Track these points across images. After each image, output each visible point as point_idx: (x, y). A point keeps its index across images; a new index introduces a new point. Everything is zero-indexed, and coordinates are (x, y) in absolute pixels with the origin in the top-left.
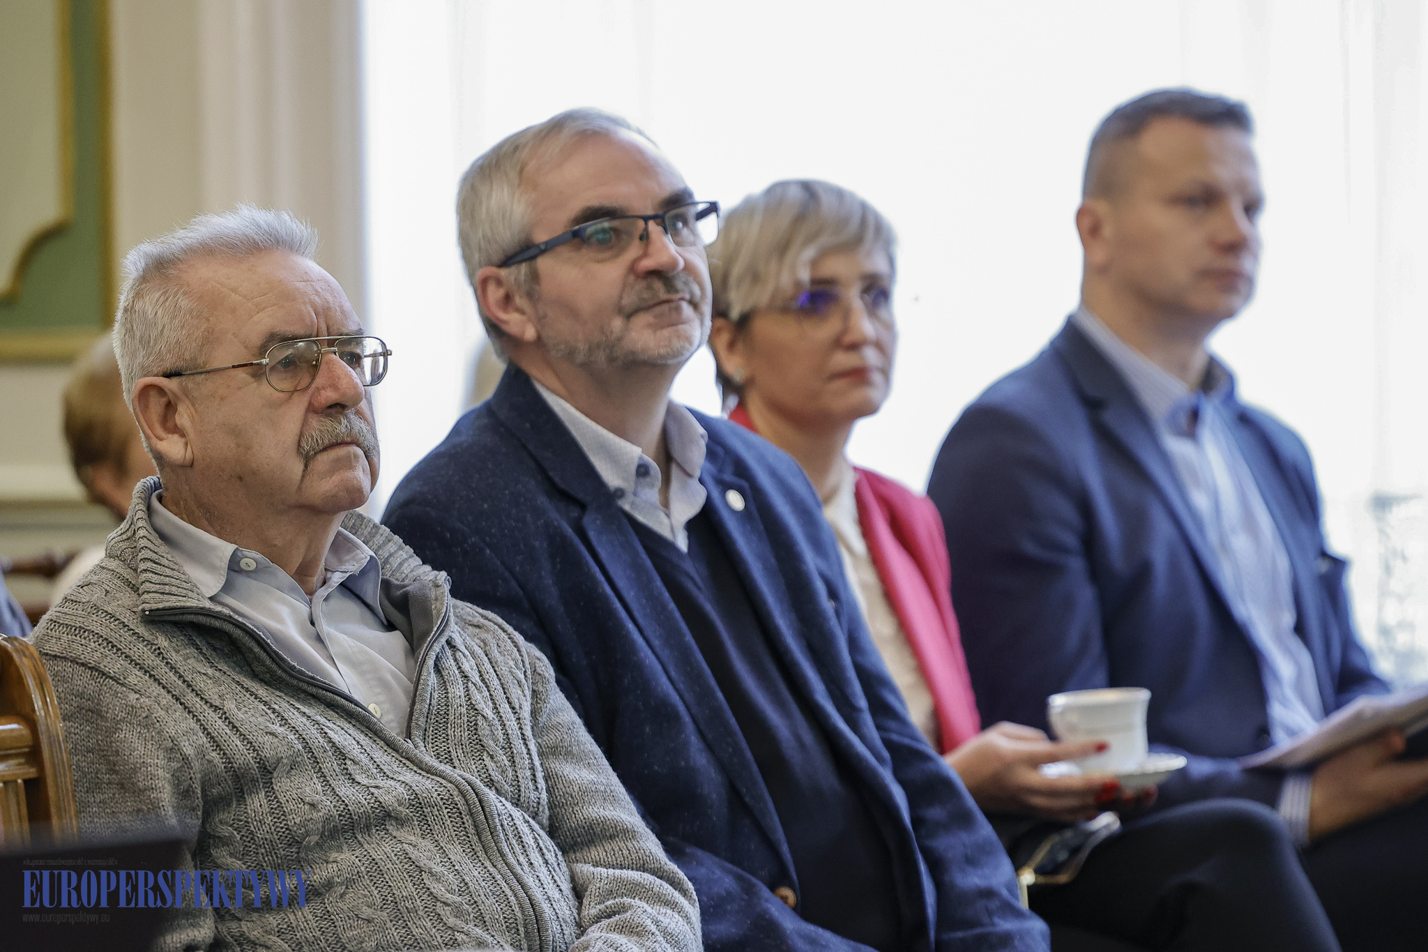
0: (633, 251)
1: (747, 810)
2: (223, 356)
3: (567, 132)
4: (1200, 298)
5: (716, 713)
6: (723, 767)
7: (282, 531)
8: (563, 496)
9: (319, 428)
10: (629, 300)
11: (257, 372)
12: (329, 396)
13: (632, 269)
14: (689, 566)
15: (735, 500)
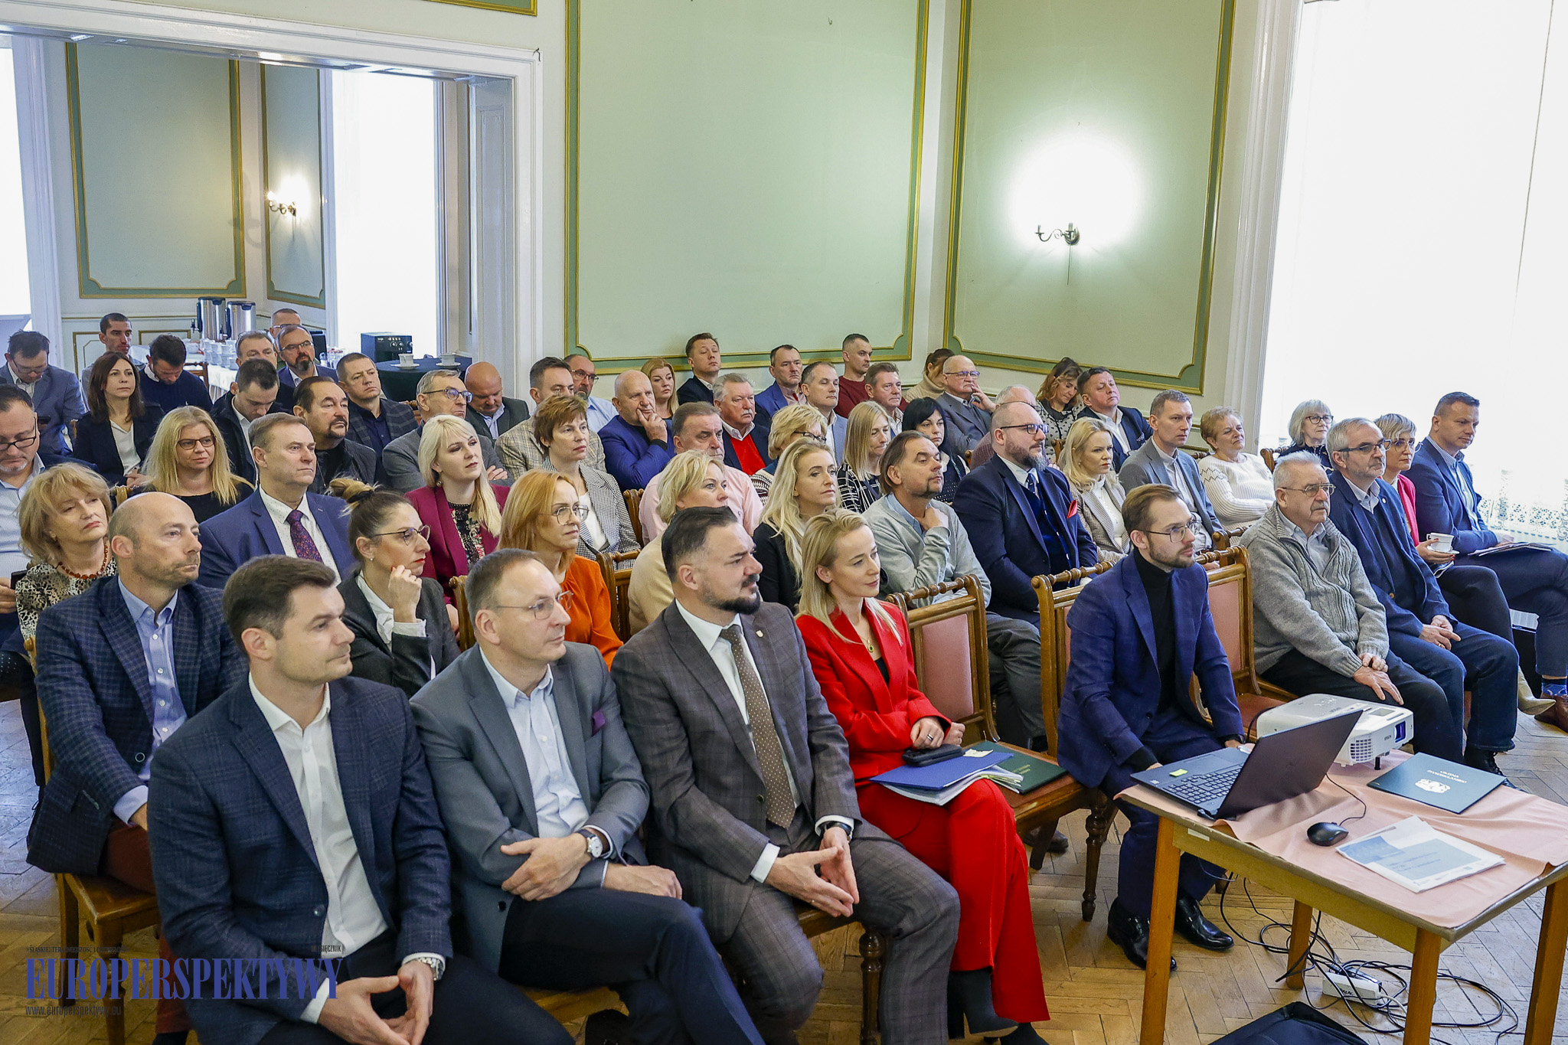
0: (1372, 452)
1: (1385, 576)
2: (1296, 487)
3: (1358, 424)
4: (1459, 443)
5: (1379, 552)
6: (1380, 564)
7: (1305, 525)
8: (1348, 502)
9: (1317, 505)
10: (1371, 464)
11: (1304, 492)
12: (1320, 498)
13: (1372, 456)
14: (1374, 518)
15: (1384, 501)
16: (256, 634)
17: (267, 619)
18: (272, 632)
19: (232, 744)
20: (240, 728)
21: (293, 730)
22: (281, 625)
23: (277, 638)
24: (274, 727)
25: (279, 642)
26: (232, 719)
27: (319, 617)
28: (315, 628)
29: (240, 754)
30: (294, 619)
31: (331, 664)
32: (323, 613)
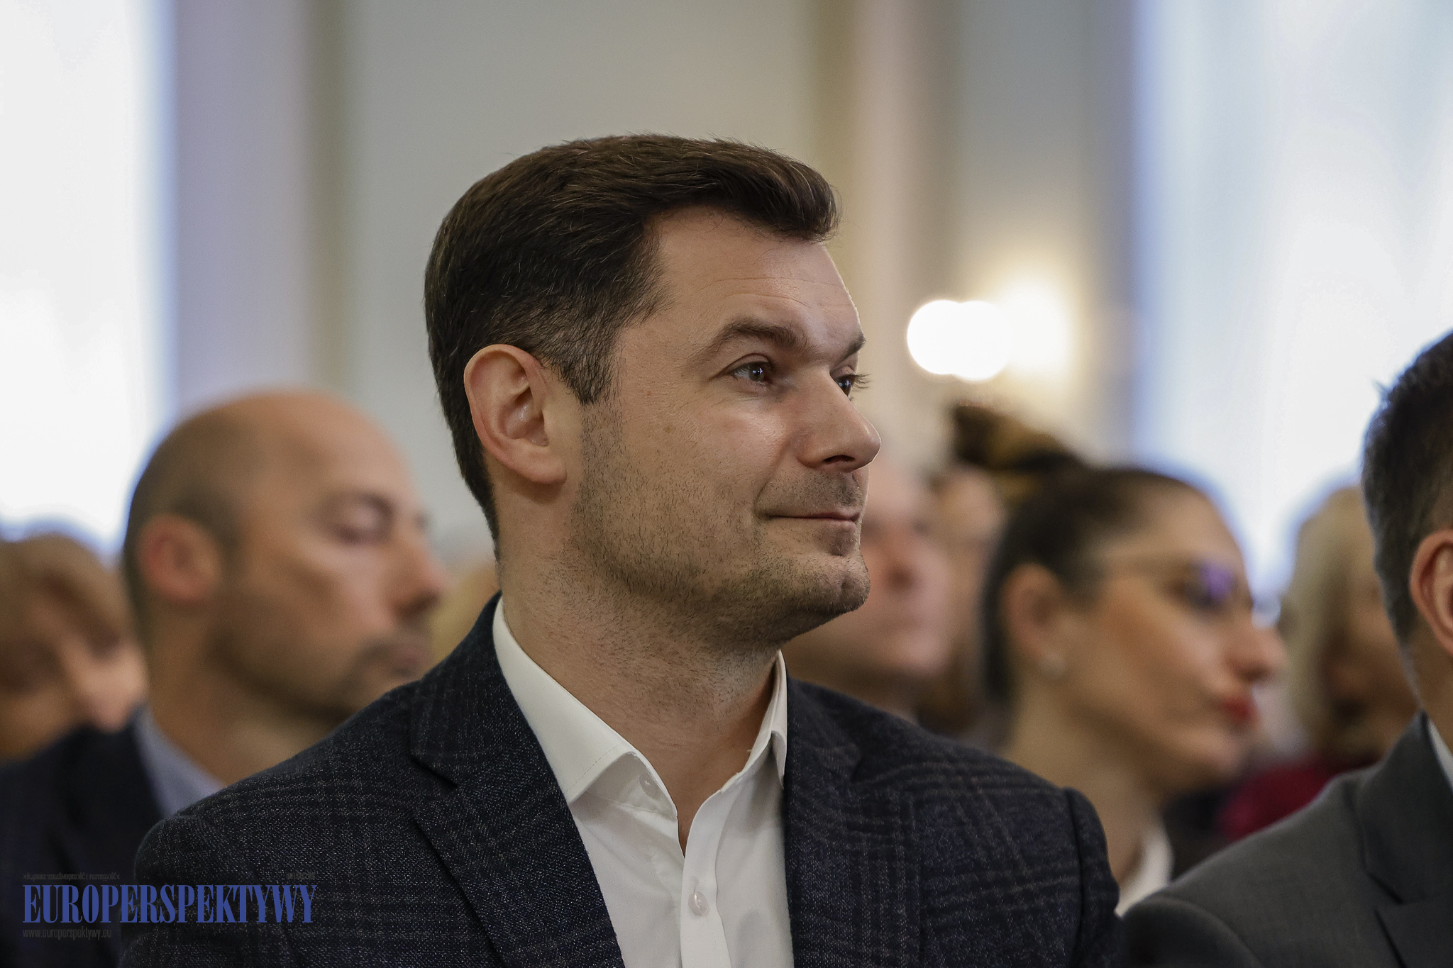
16: (520, 371)
17: (556, 318)
18: (567, 372)
19: (416, 827)
20: (449, 785)
21: (646, 817)
22: (605, 345)
23: (586, 398)
24: (572, 786)
25: (593, 409)
26: (419, 753)
27: (745, 329)
28: (729, 372)
29: (443, 865)
30: (653, 324)
31: (776, 533)
32: (762, 316)
